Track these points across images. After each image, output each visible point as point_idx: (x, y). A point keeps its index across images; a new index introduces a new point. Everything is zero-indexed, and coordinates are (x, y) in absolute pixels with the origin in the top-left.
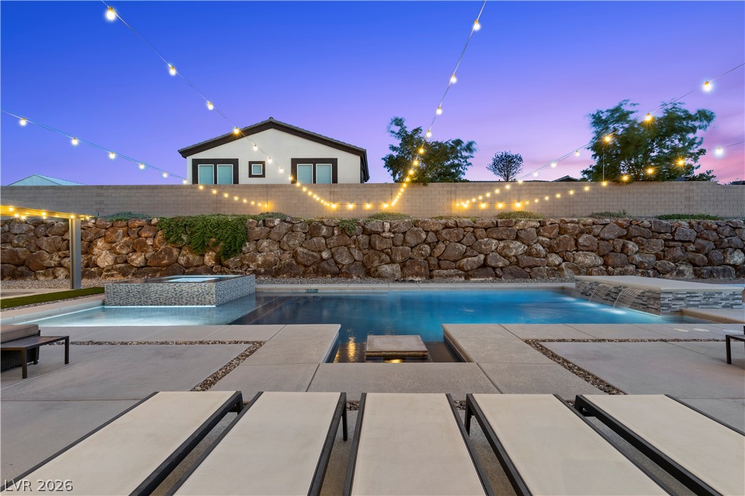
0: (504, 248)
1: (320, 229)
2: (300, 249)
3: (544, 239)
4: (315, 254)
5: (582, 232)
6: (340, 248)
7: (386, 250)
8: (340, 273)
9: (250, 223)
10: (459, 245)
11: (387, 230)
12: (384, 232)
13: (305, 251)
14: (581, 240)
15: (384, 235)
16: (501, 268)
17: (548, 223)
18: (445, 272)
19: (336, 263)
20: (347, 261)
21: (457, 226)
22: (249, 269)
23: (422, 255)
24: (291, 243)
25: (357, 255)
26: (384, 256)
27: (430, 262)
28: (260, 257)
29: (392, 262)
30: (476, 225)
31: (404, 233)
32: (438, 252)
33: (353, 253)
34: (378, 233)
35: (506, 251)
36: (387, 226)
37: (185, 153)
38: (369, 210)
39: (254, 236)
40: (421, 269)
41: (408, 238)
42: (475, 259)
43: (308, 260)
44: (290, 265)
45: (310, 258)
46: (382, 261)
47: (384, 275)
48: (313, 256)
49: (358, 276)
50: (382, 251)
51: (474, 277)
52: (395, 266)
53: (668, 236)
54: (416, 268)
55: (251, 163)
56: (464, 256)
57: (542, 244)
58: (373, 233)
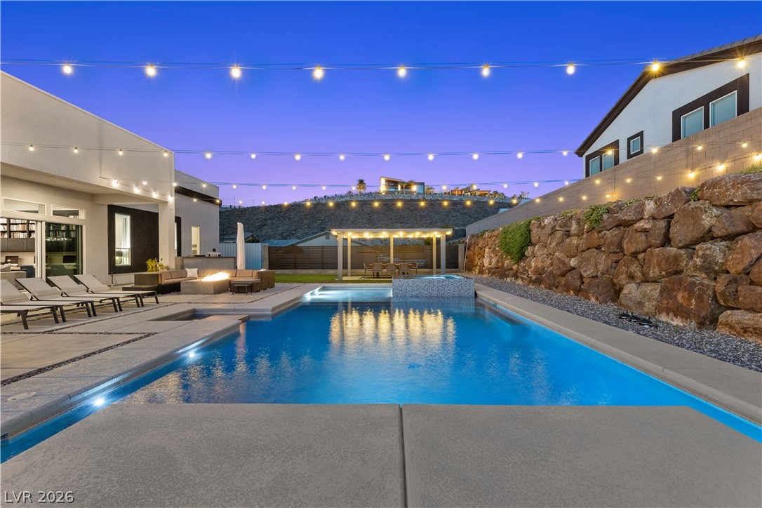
2: (557, 254)
4: (566, 260)
6: (588, 251)
7: (638, 256)
11: (645, 215)
12: (642, 219)
13: (561, 255)
15: (637, 225)
19: (581, 274)
20: (589, 273)
25: (604, 263)
26: (634, 267)
28: (533, 262)
29: (646, 280)
31: (671, 217)
32: (735, 261)
33: (598, 260)
36: (650, 207)
37: (580, 153)
39: (534, 239)
41: (675, 229)
43: (559, 268)
45: (562, 265)
46: (631, 277)
48: (564, 263)
49: (597, 299)
50: (634, 255)
52: (647, 288)
54: (679, 298)
55: (630, 139)
58: (627, 224)
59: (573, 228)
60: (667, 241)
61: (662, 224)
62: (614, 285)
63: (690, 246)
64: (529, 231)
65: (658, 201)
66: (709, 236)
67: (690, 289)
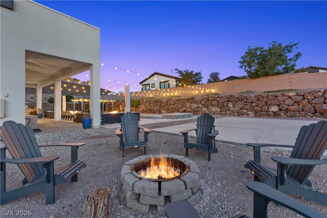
6: (155, 106)
8: (154, 112)
10: (179, 105)
13: (149, 107)
15: (164, 102)
19: (154, 110)
20: (156, 109)
21: (179, 99)
24: (146, 105)
25: (158, 108)
29: (165, 110)
31: (167, 102)
35: (191, 107)
37: (140, 83)
44: (146, 110)
45: (149, 109)
46: (163, 110)
47: (162, 113)
50: (163, 107)
52: (165, 111)
55: (152, 84)
57: (202, 104)
58: (161, 102)
60: (167, 105)
61: (167, 103)
62: (160, 111)
63: (170, 105)
64: (140, 102)
65: (165, 99)
66: (172, 104)
67: (170, 110)
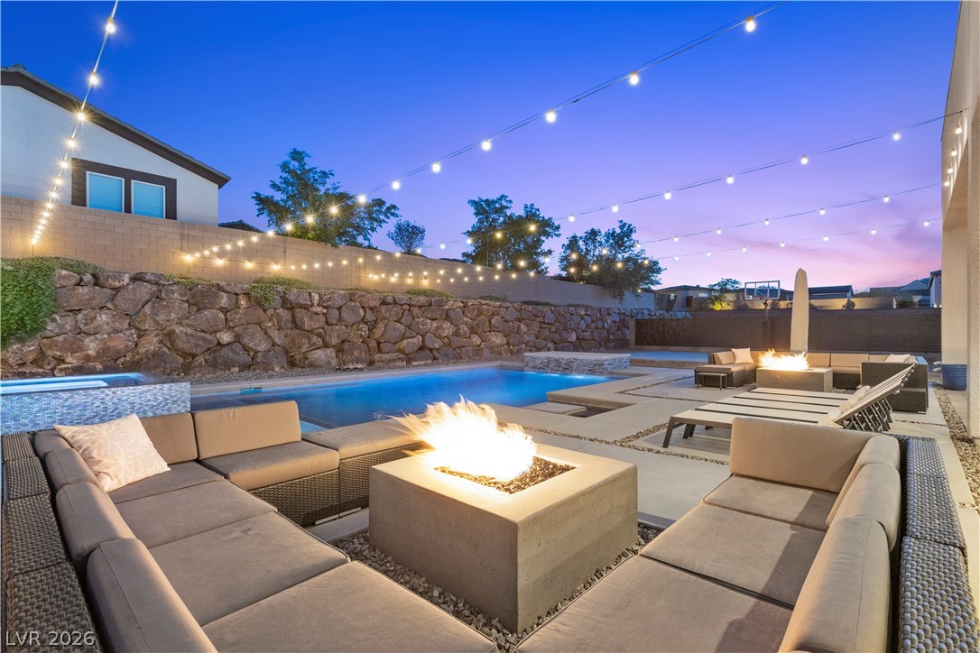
0: (437, 328)
1: (216, 296)
2: (179, 329)
3: (468, 320)
4: (207, 336)
5: (493, 315)
6: (250, 326)
7: (318, 330)
8: (253, 365)
9: (61, 277)
10: (398, 324)
11: (316, 303)
12: (312, 305)
13: (189, 331)
14: (493, 321)
15: (314, 309)
16: (437, 350)
17: (470, 304)
18: (387, 356)
19: (245, 349)
20: (263, 347)
21: (395, 302)
22: (63, 366)
23: (361, 336)
24: (161, 318)
25: (277, 337)
26: (315, 339)
27: (370, 345)
28: (92, 341)
29: (326, 346)
30: (413, 303)
31: (339, 309)
32: (378, 333)
33: (272, 335)
34: (306, 307)
36: (316, 297)
38: (250, 271)
40: (361, 353)
41: (344, 315)
42: (415, 340)
43: (197, 346)
44: (157, 355)
45: (201, 343)
46: (312, 345)
47: (318, 363)
48: (204, 339)
49: (283, 368)
50: (311, 332)
51: (416, 361)
52: (329, 351)
53: (541, 319)
54: (356, 353)
56: (404, 337)
57: (466, 323)
59: (223, 301)
